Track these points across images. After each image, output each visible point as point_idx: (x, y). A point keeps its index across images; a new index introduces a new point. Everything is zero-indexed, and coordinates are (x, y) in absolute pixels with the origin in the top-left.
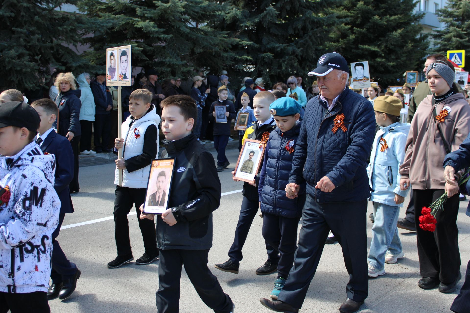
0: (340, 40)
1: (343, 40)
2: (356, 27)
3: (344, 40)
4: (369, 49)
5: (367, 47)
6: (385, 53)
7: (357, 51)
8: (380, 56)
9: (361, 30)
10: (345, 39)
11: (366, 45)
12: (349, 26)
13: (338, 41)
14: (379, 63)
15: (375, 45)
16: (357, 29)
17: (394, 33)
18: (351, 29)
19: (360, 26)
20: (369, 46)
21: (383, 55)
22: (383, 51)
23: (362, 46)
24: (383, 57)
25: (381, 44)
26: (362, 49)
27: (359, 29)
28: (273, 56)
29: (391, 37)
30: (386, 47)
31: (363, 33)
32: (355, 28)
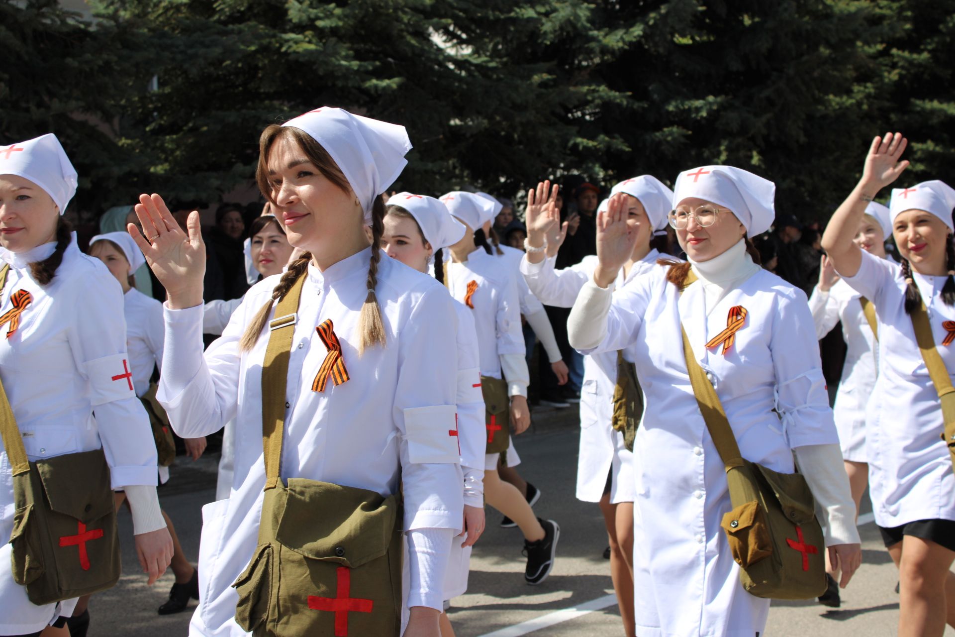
0: (856, 88)
1: (862, 88)
2: (899, 49)
3: (866, 87)
4: (941, 110)
5: (936, 104)
7: (906, 118)
9: (915, 56)
10: (869, 85)
11: (931, 100)
12: (880, 47)
13: (849, 92)
16: (900, 53)
18: (885, 53)
19: (911, 43)
20: (941, 103)
23: (918, 102)
26: (923, 113)
27: (906, 54)
28: (686, 137)
31: (920, 65)
32: (894, 51)
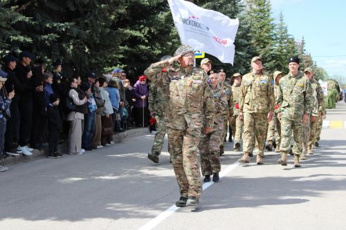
6: (148, 38)
8: (144, 43)
14: (142, 51)
15: (136, 30)
17: (159, 15)
21: (147, 41)
22: (145, 36)
24: (146, 45)
25: (142, 28)
29: (157, 20)
30: (149, 32)
